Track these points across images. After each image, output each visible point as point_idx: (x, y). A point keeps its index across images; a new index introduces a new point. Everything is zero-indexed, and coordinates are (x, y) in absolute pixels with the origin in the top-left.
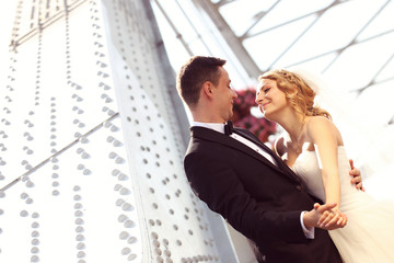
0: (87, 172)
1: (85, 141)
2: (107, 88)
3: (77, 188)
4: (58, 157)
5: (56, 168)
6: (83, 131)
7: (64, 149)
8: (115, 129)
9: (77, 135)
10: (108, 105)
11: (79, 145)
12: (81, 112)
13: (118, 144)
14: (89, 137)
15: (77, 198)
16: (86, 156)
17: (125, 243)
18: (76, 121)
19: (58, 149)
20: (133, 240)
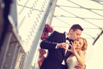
0: (29, 16)
1: (33, 10)
2: (45, 4)
3: (25, 17)
4: (25, 7)
5: (23, 9)
6: (34, 8)
7: (27, 7)
8: (41, 14)
9: (32, 7)
10: (43, 8)
11: (31, 9)
12: (36, 4)
13: (40, 17)
14: (34, 10)
15: (24, 19)
16: (31, 13)
17: (28, 38)
18: (34, 4)
19: (26, 6)
20: (30, 39)
